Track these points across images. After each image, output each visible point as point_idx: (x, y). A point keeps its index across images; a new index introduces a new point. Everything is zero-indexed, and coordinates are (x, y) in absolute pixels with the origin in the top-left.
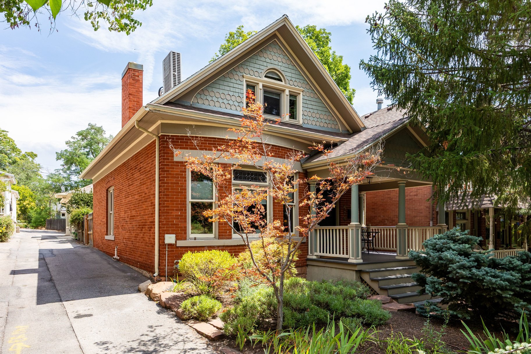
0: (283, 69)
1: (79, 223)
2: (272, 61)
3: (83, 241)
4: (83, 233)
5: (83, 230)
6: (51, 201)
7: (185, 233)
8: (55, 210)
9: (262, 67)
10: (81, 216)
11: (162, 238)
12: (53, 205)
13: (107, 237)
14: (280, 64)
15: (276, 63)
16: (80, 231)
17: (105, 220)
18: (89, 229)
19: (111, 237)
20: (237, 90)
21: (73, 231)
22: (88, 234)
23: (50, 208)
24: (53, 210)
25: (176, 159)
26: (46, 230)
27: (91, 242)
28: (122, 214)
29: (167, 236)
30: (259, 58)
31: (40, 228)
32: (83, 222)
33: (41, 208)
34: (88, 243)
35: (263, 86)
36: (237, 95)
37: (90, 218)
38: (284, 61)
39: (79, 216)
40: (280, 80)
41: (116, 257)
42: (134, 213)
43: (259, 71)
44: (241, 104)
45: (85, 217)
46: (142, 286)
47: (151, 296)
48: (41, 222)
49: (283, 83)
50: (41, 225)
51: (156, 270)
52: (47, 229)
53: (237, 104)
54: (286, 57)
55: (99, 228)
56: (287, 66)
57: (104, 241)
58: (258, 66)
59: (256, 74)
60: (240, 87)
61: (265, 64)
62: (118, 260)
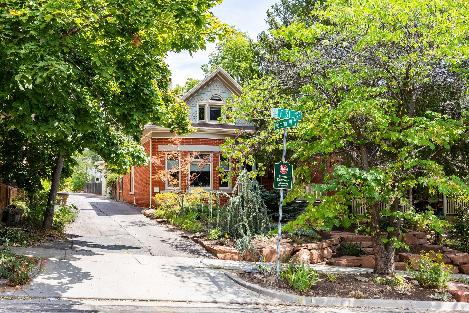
0: (221, 94)
1: (113, 185)
2: (215, 91)
3: (116, 199)
4: (116, 193)
5: (116, 190)
6: (87, 166)
7: (164, 187)
8: (91, 174)
9: (208, 95)
10: (115, 180)
11: (153, 190)
12: (88, 170)
13: (131, 193)
14: (220, 91)
15: (217, 91)
16: (114, 191)
17: (129, 182)
18: (119, 190)
19: (132, 193)
20: (193, 110)
21: (109, 191)
22: (120, 193)
23: (86, 173)
24: (89, 175)
25: (159, 150)
26: (84, 194)
27: (121, 199)
28: (138, 178)
29: (155, 188)
30: (206, 90)
31: (79, 191)
32: (116, 184)
33: (79, 173)
34: (120, 199)
35: (209, 105)
36: (193, 112)
37: (121, 181)
38: (222, 89)
39: (113, 179)
40: (220, 100)
41: (135, 204)
42: (143, 177)
43: (207, 97)
44: (195, 118)
45: (117, 180)
46: (143, 211)
47: (145, 214)
48: (80, 186)
49: (222, 102)
50: (79, 189)
51: (151, 205)
52: (85, 192)
53: (193, 117)
54: (224, 87)
55: (127, 187)
56: (224, 91)
57: (129, 196)
58: (205, 95)
59: (205, 99)
60: (195, 108)
61: (210, 93)
62: (136, 206)
